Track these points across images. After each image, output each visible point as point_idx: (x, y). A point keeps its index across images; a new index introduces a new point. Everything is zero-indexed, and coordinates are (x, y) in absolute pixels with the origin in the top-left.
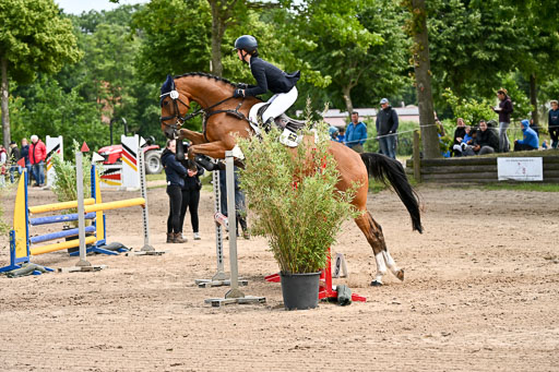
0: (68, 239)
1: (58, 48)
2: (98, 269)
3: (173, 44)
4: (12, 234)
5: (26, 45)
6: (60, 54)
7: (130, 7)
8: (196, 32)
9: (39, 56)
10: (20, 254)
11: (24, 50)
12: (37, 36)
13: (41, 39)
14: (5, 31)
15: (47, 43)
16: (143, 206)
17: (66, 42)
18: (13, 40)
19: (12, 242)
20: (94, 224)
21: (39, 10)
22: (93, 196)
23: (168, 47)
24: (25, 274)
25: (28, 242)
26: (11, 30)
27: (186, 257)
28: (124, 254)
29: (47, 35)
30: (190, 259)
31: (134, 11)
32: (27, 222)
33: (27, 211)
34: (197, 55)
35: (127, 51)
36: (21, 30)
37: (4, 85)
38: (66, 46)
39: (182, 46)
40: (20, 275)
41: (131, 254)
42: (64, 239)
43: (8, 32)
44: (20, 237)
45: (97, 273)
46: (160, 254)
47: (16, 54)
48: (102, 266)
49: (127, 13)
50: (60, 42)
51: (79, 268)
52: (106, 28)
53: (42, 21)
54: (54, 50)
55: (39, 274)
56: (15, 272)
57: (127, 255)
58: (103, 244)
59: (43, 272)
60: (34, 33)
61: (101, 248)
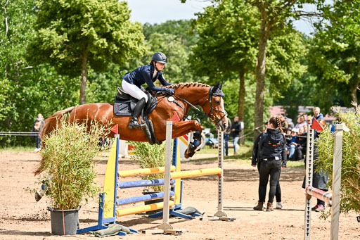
0: (147, 203)
1: (131, 44)
2: (180, 233)
3: (220, 45)
4: (101, 196)
5: (105, 40)
6: (131, 49)
7: (174, 23)
8: (241, 36)
9: (114, 51)
10: (108, 215)
11: (103, 44)
12: (115, 33)
13: (117, 36)
14: (89, 28)
15: (121, 40)
16: (219, 175)
17: (136, 39)
18: (95, 35)
19: (101, 204)
20: (172, 189)
21: (117, 13)
22: (174, 164)
23: (216, 47)
24: (112, 234)
25: (116, 204)
26: (94, 27)
27: (257, 225)
28: (197, 218)
29: (123, 33)
30: (262, 226)
31: (178, 25)
32: (116, 185)
33: (117, 175)
34: (240, 56)
35: (173, 55)
36: (102, 28)
37: (84, 72)
38: (137, 42)
39: (227, 47)
40: (107, 235)
41: (204, 217)
42: (143, 203)
43: (92, 28)
44: (109, 199)
45: (179, 236)
46: (232, 220)
47: (97, 48)
48: (183, 230)
49: (172, 26)
50: (132, 39)
51: (162, 231)
52: (158, 37)
53: (119, 22)
54: (127, 46)
55: (124, 234)
56: (102, 231)
57: (201, 219)
58: (179, 209)
59: (128, 233)
60: (112, 31)
61: (177, 211)
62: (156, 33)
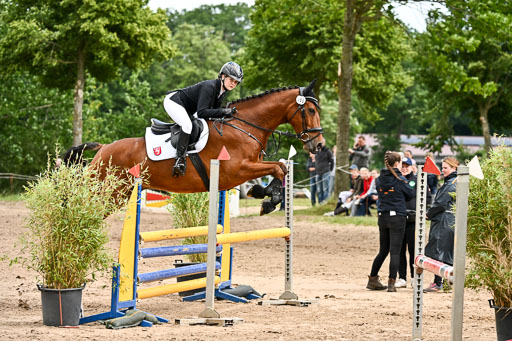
0: (180, 280)
1: (150, 42)
2: (230, 323)
4: (116, 269)
5: (115, 35)
6: (151, 49)
9: (127, 52)
10: (125, 296)
12: (127, 26)
13: (131, 30)
15: (136, 36)
16: (287, 239)
17: (159, 36)
18: (102, 31)
19: (115, 280)
20: (218, 259)
22: (221, 222)
24: (131, 324)
25: (136, 280)
27: (343, 312)
28: (255, 302)
29: (139, 26)
30: (350, 314)
32: (137, 253)
33: (138, 238)
36: (110, 18)
37: (80, 83)
38: (159, 40)
40: (124, 325)
41: (265, 301)
42: (175, 279)
44: (126, 273)
45: (229, 329)
46: (306, 305)
48: (235, 319)
50: (152, 35)
51: (203, 320)
52: (189, 29)
55: (149, 325)
56: (117, 320)
57: (260, 303)
58: (228, 288)
59: (155, 323)
60: (123, 22)
61: (225, 292)
62: (185, 24)
